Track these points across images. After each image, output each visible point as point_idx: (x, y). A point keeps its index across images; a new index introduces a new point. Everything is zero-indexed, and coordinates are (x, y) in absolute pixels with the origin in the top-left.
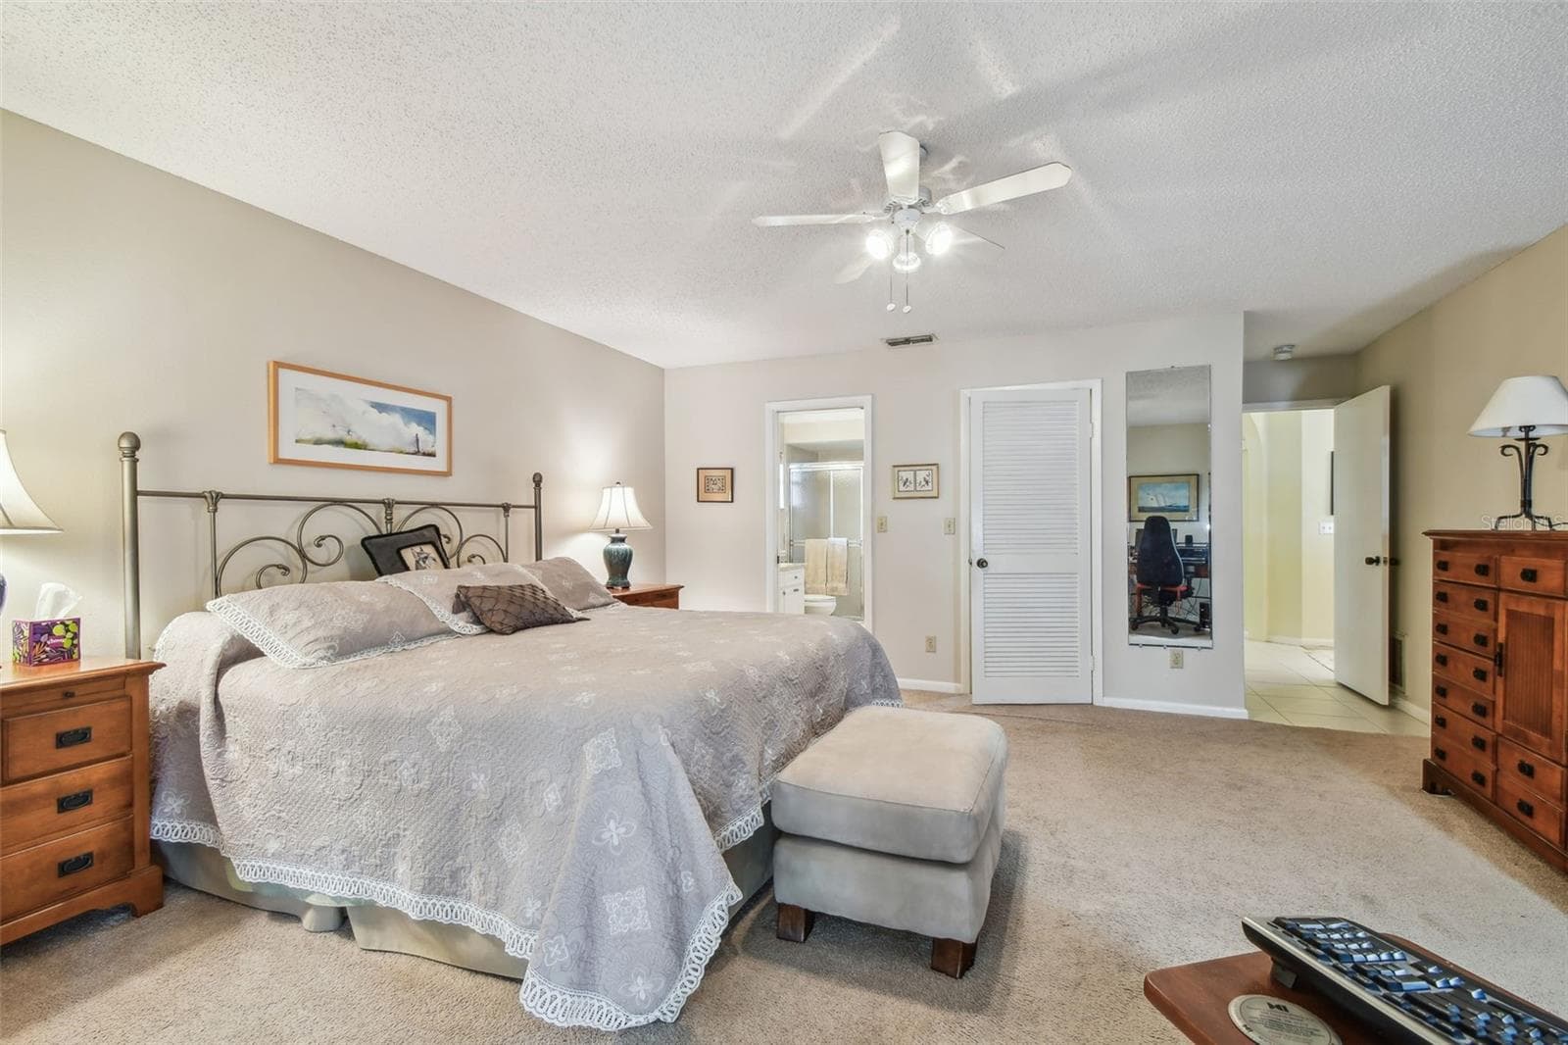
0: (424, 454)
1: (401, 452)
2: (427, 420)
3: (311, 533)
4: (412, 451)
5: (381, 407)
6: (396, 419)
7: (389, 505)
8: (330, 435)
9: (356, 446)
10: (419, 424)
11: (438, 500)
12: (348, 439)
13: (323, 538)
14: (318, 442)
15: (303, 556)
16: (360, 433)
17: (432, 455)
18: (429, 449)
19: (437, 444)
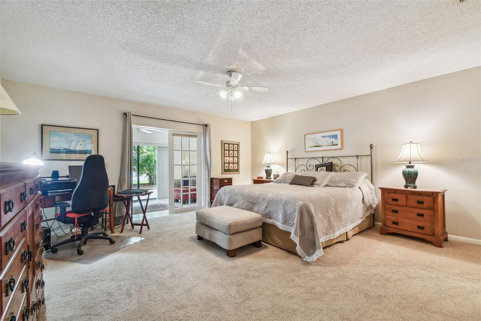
0: (334, 145)
1: (329, 146)
2: (335, 137)
3: (308, 164)
4: (331, 145)
5: (323, 137)
6: (327, 138)
7: (323, 158)
8: (314, 145)
9: (319, 146)
10: (333, 138)
11: (335, 156)
12: (317, 145)
13: (310, 165)
14: (312, 147)
15: (307, 169)
16: (320, 144)
17: (337, 145)
18: (336, 144)
19: (339, 141)
